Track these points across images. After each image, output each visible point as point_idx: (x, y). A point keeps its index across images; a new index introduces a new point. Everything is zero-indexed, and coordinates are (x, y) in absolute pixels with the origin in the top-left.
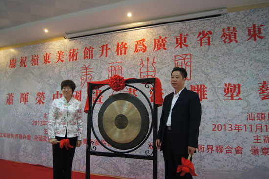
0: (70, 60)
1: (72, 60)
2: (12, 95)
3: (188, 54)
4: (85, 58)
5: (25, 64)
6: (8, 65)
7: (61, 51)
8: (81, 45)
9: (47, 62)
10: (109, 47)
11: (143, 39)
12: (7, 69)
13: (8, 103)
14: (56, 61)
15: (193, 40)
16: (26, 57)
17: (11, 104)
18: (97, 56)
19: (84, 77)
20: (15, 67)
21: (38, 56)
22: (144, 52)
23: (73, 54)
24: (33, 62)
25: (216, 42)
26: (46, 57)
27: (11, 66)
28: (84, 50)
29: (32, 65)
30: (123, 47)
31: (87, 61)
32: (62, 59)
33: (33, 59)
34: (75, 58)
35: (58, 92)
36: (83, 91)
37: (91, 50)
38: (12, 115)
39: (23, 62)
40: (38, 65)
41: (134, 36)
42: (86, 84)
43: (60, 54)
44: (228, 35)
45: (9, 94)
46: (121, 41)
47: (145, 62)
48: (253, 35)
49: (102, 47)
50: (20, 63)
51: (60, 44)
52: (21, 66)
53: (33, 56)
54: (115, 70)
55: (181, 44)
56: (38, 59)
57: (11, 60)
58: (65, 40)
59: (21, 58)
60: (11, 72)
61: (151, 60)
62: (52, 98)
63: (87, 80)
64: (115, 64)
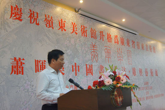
0: (82, 35)
1: (83, 35)
2: (21, 60)
3: (130, 51)
4: (92, 37)
5: (38, 23)
6: (7, 13)
7: (75, 24)
8: (88, 25)
9: (63, 29)
10: (104, 34)
11: (117, 36)
12: (7, 19)
13: (14, 72)
14: (72, 32)
15: (131, 44)
16: (37, 14)
17: (20, 73)
18: (98, 38)
19: (93, 53)
20: (22, 21)
21: (52, 18)
22: (118, 44)
23: (84, 30)
24: (47, 23)
25: (136, 47)
26: (61, 23)
27: (13, 15)
28: (90, 29)
29: (47, 26)
30: (110, 37)
31: (94, 41)
32: (76, 31)
33: (46, 19)
34: (85, 35)
35: (75, 64)
36: (93, 65)
37: (95, 32)
38: (24, 90)
39: (34, 18)
40: (53, 28)
41: (114, 32)
42: (94, 59)
43: (74, 25)
44: (138, 45)
45: (15, 58)
46: (109, 33)
47: (119, 51)
48: (143, 48)
49: (101, 32)
50: (29, 18)
51: (73, 15)
52: (31, 23)
53: (46, 16)
54: (108, 52)
55: (128, 44)
56: (52, 22)
57: (11, 6)
58: (76, 13)
59: (31, 11)
60: (14, 25)
61: (120, 50)
62: (71, 69)
63: (95, 56)
64: (108, 48)
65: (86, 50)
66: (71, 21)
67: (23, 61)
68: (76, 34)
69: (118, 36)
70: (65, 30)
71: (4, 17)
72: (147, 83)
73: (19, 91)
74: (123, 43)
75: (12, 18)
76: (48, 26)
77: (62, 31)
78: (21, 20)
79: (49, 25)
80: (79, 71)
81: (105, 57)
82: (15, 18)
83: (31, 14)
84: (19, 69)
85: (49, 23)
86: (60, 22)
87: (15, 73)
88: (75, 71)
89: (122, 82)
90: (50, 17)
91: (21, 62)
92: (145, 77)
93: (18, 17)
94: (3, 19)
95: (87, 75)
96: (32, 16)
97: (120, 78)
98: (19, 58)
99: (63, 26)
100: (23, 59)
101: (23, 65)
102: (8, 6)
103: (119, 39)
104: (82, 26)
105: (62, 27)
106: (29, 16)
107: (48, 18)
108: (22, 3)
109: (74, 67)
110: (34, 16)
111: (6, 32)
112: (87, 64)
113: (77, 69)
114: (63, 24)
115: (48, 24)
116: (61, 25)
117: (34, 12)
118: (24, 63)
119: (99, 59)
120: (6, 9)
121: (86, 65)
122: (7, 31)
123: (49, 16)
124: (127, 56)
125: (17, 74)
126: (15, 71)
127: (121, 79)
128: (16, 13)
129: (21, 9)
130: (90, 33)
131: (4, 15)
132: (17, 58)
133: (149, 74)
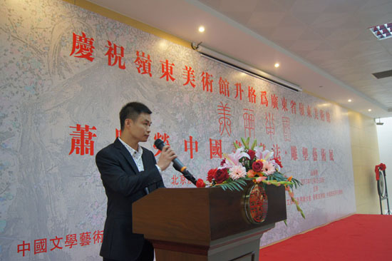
0: (204, 89)
1: (206, 88)
2: (90, 130)
3: (288, 118)
4: (221, 93)
5: (122, 64)
6: (66, 46)
7: (190, 68)
8: (215, 71)
9: (169, 78)
10: (242, 88)
11: (265, 92)
12: (65, 57)
13: (75, 150)
14: (185, 83)
15: (289, 106)
16: (122, 49)
17: (87, 153)
18: (233, 95)
19: (222, 120)
20: (94, 61)
21: (149, 57)
22: (267, 105)
23: (207, 80)
24: (141, 66)
25: (298, 112)
26: (165, 67)
27: (77, 50)
28: (218, 80)
29: (139, 72)
30: (253, 94)
31: (224, 99)
32: (192, 82)
33: (138, 59)
34: (209, 88)
35: (191, 137)
36: (223, 140)
37: (226, 83)
38: (93, 182)
39: (116, 57)
40: (151, 75)
41: (260, 85)
42: (225, 131)
43: (189, 71)
44: (301, 109)
45: (78, 125)
46: (251, 86)
47: (268, 118)
48: (309, 113)
49: (237, 85)
50: (107, 56)
51: (187, 54)
52: (110, 64)
53: (138, 52)
54: (250, 119)
55: (284, 106)
56: (149, 64)
57: (74, 34)
58: (194, 51)
59: (110, 44)
60: (78, 67)
61: (271, 116)
62: (183, 146)
63: (226, 125)
64: (249, 112)
65: (211, 114)
66: (184, 64)
67: (93, 132)
68: (194, 86)
69: (267, 93)
70: (173, 79)
71: (59, 52)
72: (315, 173)
73: (84, 184)
74: (275, 104)
75: (74, 55)
76: (142, 72)
77: (167, 80)
78: (91, 60)
79: (144, 69)
80: (197, 151)
81: (243, 126)
82: (80, 54)
83: (111, 49)
84: (85, 144)
85: (144, 65)
86: (163, 65)
87: (77, 153)
88: (189, 151)
89: (267, 173)
90: (146, 56)
91: (90, 133)
92: (312, 162)
93: (85, 53)
94: (57, 56)
95: (211, 157)
96: (113, 52)
97: (262, 164)
98: (86, 126)
99: (169, 71)
100: (94, 128)
101: (93, 139)
102: (69, 33)
103: (269, 99)
104: (203, 73)
105: (167, 74)
106: (106, 52)
107: (141, 58)
108: (94, 30)
109: (188, 144)
110: (115, 53)
111: (63, 80)
112: (212, 138)
113: (194, 147)
114: (169, 68)
115: (142, 68)
116: (165, 70)
117: (115, 46)
118: (95, 135)
119: (234, 132)
120: (63, 39)
121: (211, 140)
122: (64, 78)
123: (143, 54)
124: (282, 126)
125: (82, 154)
126: (78, 149)
127: (264, 166)
128: (82, 46)
129: (92, 39)
130: (218, 86)
131: (60, 49)
132: (83, 126)
133: (319, 157)
